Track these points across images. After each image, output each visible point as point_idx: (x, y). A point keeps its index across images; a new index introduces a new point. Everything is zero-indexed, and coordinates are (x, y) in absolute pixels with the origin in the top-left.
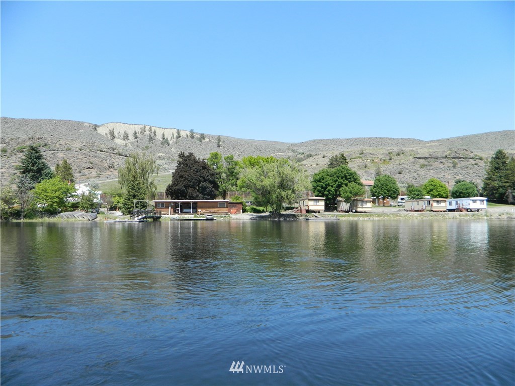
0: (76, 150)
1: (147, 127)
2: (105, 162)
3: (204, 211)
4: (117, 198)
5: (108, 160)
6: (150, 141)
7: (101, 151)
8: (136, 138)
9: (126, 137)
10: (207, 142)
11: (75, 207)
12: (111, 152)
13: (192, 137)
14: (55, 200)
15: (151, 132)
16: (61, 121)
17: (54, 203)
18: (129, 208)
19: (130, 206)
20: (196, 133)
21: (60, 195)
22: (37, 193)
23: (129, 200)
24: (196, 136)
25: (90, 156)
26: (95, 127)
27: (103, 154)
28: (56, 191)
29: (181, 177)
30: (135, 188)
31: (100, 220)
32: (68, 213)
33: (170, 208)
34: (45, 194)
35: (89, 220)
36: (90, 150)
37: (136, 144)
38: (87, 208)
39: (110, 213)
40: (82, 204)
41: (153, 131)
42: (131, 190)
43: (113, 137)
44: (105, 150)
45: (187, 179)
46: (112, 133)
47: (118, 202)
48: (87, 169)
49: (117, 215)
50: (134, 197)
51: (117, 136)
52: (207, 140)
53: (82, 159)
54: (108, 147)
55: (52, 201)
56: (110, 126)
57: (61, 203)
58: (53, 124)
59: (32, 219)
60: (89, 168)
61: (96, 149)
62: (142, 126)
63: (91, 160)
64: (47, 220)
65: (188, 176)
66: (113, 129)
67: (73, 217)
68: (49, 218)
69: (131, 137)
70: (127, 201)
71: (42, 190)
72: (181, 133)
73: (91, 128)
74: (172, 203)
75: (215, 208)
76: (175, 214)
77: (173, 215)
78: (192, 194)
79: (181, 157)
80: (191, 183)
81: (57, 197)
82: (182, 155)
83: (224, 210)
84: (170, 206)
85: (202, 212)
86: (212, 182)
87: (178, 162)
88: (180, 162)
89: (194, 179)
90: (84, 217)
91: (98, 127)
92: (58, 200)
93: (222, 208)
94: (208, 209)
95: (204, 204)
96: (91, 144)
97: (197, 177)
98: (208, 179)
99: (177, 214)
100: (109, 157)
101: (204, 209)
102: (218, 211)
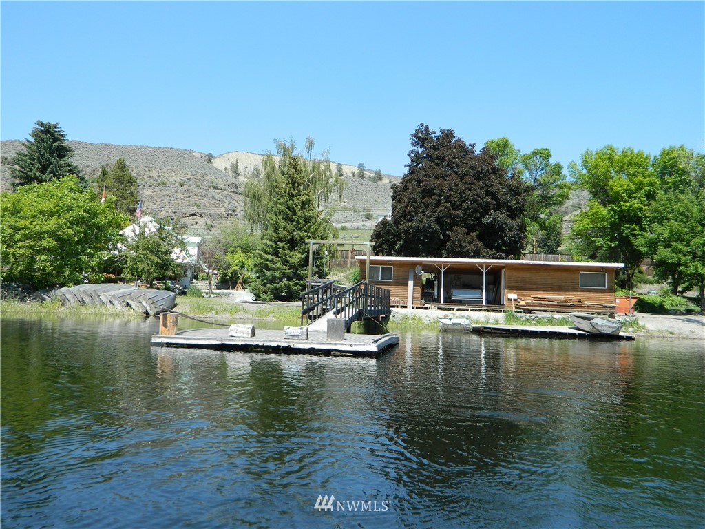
0: (175, 186)
2: (221, 205)
3: (529, 300)
4: (240, 256)
5: (227, 203)
7: (216, 188)
12: (232, 190)
13: (362, 176)
16: (158, 148)
18: (273, 280)
19: (277, 274)
23: (276, 253)
24: (367, 174)
25: (195, 195)
26: (210, 159)
27: (218, 193)
29: (428, 192)
30: (296, 217)
33: (411, 283)
35: (147, 315)
36: (198, 186)
39: (218, 295)
42: (282, 223)
43: (237, 174)
44: (223, 187)
46: (235, 168)
47: (242, 267)
48: (190, 216)
49: (238, 300)
50: (293, 244)
51: (243, 173)
53: (182, 199)
54: (228, 183)
56: (232, 158)
58: (146, 153)
60: (194, 215)
61: (208, 184)
63: (198, 202)
65: (450, 189)
66: (237, 161)
67: (96, 302)
68: (23, 300)
70: (269, 257)
72: (343, 169)
73: (203, 160)
74: (421, 268)
75: (569, 291)
76: (426, 305)
77: (422, 308)
78: (461, 245)
79: (419, 140)
80: (460, 213)
81: (53, 234)
82: (422, 137)
83: (603, 299)
84: (411, 276)
85: (523, 303)
86: (513, 214)
87: (409, 155)
88: (416, 155)
89: (467, 199)
90: (129, 302)
91: (215, 158)
92: (54, 243)
93: (592, 294)
94: (541, 294)
95: (527, 275)
96: (199, 177)
97: (478, 196)
98: (506, 204)
99: (433, 306)
100: (229, 199)
101: (527, 292)
102: (579, 301)
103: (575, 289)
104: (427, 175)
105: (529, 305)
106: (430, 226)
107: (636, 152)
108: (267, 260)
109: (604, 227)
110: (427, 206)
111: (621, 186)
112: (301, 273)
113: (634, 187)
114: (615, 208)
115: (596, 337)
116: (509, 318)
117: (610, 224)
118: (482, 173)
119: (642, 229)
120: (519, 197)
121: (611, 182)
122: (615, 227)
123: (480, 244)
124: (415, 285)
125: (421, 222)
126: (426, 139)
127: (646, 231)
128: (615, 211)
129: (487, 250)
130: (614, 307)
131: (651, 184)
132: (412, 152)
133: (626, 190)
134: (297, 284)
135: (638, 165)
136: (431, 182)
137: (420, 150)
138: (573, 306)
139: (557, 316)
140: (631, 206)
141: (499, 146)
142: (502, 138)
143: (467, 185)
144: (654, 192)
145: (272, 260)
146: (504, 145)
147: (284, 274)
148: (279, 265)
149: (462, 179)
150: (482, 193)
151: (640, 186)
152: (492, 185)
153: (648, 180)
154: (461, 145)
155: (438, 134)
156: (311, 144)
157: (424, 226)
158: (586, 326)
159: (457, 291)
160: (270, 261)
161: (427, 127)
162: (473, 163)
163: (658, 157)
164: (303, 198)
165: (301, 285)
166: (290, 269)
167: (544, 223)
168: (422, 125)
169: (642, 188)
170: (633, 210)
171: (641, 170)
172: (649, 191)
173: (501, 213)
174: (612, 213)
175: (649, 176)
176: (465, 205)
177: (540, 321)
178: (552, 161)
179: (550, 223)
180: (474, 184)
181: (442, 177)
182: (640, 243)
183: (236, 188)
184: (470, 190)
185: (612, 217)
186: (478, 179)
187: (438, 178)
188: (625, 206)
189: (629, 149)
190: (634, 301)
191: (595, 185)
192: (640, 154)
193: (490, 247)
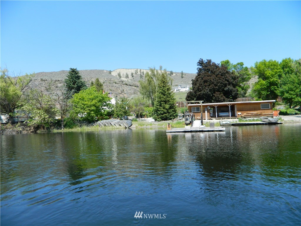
1: (138, 70)
2: (119, 89)
3: (245, 114)
5: (120, 88)
6: (141, 78)
7: (116, 83)
8: (133, 76)
9: (127, 77)
10: (175, 76)
11: (110, 115)
12: (121, 83)
14: (93, 108)
15: (141, 73)
16: (91, 70)
17: (91, 111)
18: (161, 114)
19: (162, 112)
20: (168, 71)
21: (96, 103)
22: (75, 102)
23: (161, 106)
25: (109, 86)
26: (110, 72)
27: (117, 85)
28: (93, 99)
29: (205, 82)
30: (166, 94)
31: (136, 127)
32: (105, 121)
33: (206, 112)
34: (83, 102)
35: (126, 128)
36: (109, 83)
37: (133, 80)
38: (122, 115)
39: (142, 120)
40: (117, 111)
41: (142, 72)
43: (120, 77)
44: (118, 82)
45: (213, 83)
46: (119, 75)
49: (150, 121)
50: (166, 102)
51: (122, 76)
52: (174, 74)
55: (89, 110)
56: (118, 71)
57: (98, 111)
58: (88, 72)
59: (72, 128)
61: (113, 82)
62: (136, 70)
63: (111, 88)
64: (86, 129)
65: (213, 80)
66: (120, 72)
67: (110, 125)
68: (87, 126)
69: (130, 76)
70: (159, 107)
71: (80, 99)
74: (209, 107)
75: (257, 110)
76: (212, 118)
77: (210, 119)
78: (219, 98)
79: (200, 64)
80: (217, 87)
81: (94, 105)
82: (201, 63)
83: (269, 112)
84: (206, 109)
85: (243, 115)
86: (234, 86)
87: (197, 69)
88: (199, 69)
89: (219, 83)
90: (120, 124)
91: (112, 72)
92: (95, 108)
93: (265, 110)
94: (249, 112)
95: (244, 106)
96: (109, 80)
97: (223, 81)
98: (231, 83)
99: (214, 118)
100: (121, 86)
101: (244, 112)
102: (261, 113)
103: (259, 109)
104: (204, 76)
105: (245, 116)
106: (208, 93)
107: (273, 61)
108: (158, 108)
109: (264, 87)
110: (206, 86)
111: (270, 73)
112: (169, 111)
113: (274, 73)
114: (268, 81)
115: (271, 124)
116: (240, 120)
117: (267, 86)
118: (223, 74)
119: (278, 87)
120: (236, 80)
121: (266, 72)
122: (269, 87)
123: (224, 97)
124: (207, 112)
125: (204, 91)
126: (202, 63)
127: (279, 88)
128: (268, 82)
129: (226, 99)
130: (273, 114)
131: (280, 72)
132: (198, 68)
133: (271, 75)
134: (168, 115)
135: (275, 65)
136: (207, 78)
137: (201, 67)
138: (259, 115)
139: (255, 118)
140: (274, 80)
141: (225, 63)
142: (226, 60)
143: (218, 78)
144: (281, 74)
145: (160, 108)
146: (228, 62)
147: (164, 112)
148: (162, 109)
149: (216, 76)
150: (224, 80)
151: (276, 73)
152: (227, 77)
153: (279, 70)
154: (214, 65)
155: (206, 61)
156: (161, 68)
157: (206, 93)
158: (267, 121)
159: (220, 113)
160: (159, 108)
161: (202, 59)
162: (220, 71)
163: (281, 62)
164: (168, 87)
165: (170, 115)
166: (166, 110)
167: (243, 88)
168: (201, 59)
169: (277, 73)
170: (274, 81)
171: (275, 67)
172: (279, 74)
173: (231, 86)
174: (267, 83)
175: (279, 69)
176: (219, 85)
177: (250, 120)
178: (244, 66)
179: (245, 88)
180: (221, 77)
181: (210, 76)
182: (278, 92)
183: (123, 82)
184: (220, 79)
185: (267, 84)
186: (222, 75)
187: (209, 77)
188: (272, 80)
189: (271, 60)
190: (279, 112)
191: (260, 73)
192: (275, 61)
193: (228, 97)
